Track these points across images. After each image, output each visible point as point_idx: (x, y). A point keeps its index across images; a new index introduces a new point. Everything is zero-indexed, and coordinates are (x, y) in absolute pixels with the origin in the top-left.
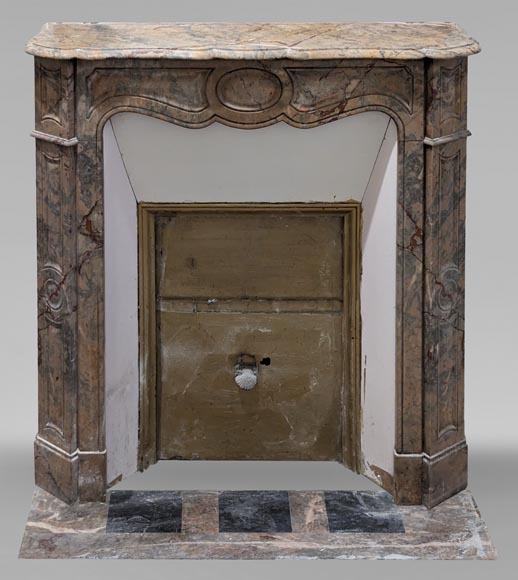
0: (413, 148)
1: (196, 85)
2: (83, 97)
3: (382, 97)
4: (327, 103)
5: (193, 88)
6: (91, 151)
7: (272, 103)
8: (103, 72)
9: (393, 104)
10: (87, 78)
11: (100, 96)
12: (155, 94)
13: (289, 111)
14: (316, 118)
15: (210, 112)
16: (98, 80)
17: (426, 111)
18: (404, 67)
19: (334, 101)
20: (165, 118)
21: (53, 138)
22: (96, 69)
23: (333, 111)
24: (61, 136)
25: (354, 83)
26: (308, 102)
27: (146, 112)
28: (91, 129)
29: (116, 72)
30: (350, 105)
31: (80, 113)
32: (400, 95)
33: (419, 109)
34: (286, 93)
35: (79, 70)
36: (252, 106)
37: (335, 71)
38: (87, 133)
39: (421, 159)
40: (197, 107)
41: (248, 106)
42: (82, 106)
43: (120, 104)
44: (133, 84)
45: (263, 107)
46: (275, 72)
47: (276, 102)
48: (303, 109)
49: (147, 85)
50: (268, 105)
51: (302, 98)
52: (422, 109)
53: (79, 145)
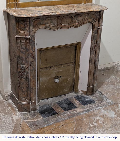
0: (96, 29)
1: (56, 21)
2: (31, 26)
3: (91, 19)
4: (81, 22)
5: (55, 21)
6: (33, 38)
7: (71, 23)
8: (35, 19)
9: (93, 21)
10: (32, 21)
11: (35, 25)
12: (47, 23)
13: (74, 24)
14: (79, 25)
15: (59, 26)
16: (34, 22)
17: (99, 21)
18: (96, 13)
19: (82, 21)
20: (49, 29)
21: (24, 37)
22: (34, 19)
23: (82, 23)
24: (26, 36)
25: (87, 17)
26: (78, 22)
27: (45, 28)
28: (33, 33)
29: (38, 19)
30: (86, 22)
31: (30, 30)
32: (94, 19)
33: (97, 21)
34: (74, 20)
35: (30, 20)
36: (67, 24)
37: (83, 15)
38: (32, 35)
39: (97, 31)
40: (56, 25)
41: (66, 24)
42: (31, 28)
43: (39, 27)
44: (43, 22)
45: (69, 24)
46: (72, 16)
47: (72, 23)
48: (77, 24)
49: (45, 22)
50: (70, 23)
51: (77, 21)
52: (98, 21)
53: (30, 37)
